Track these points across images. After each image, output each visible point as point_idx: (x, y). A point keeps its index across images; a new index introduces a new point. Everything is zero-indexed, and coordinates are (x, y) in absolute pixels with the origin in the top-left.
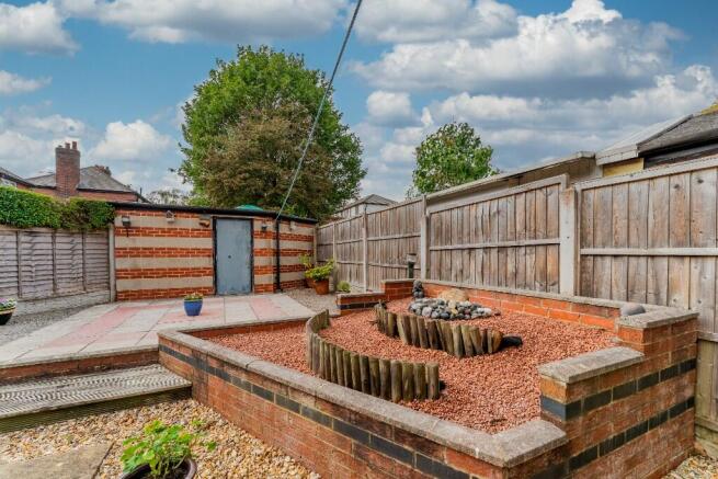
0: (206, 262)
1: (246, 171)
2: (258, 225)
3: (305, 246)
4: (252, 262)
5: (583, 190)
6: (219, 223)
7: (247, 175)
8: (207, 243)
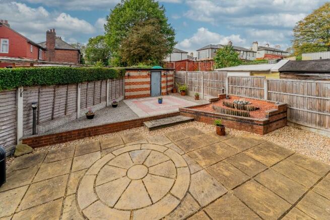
0: (148, 86)
1: (140, 47)
2: (163, 73)
4: (161, 85)
6: (152, 73)
8: (149, 80)
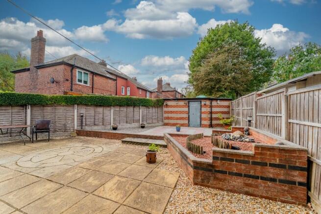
0: (186, 116)
2: (203, 103)
3: (226, 110)
4: (201, 116)
5: (290, 95)
6: (190, 103)
7: (207, 81)
8: (186, 109)
